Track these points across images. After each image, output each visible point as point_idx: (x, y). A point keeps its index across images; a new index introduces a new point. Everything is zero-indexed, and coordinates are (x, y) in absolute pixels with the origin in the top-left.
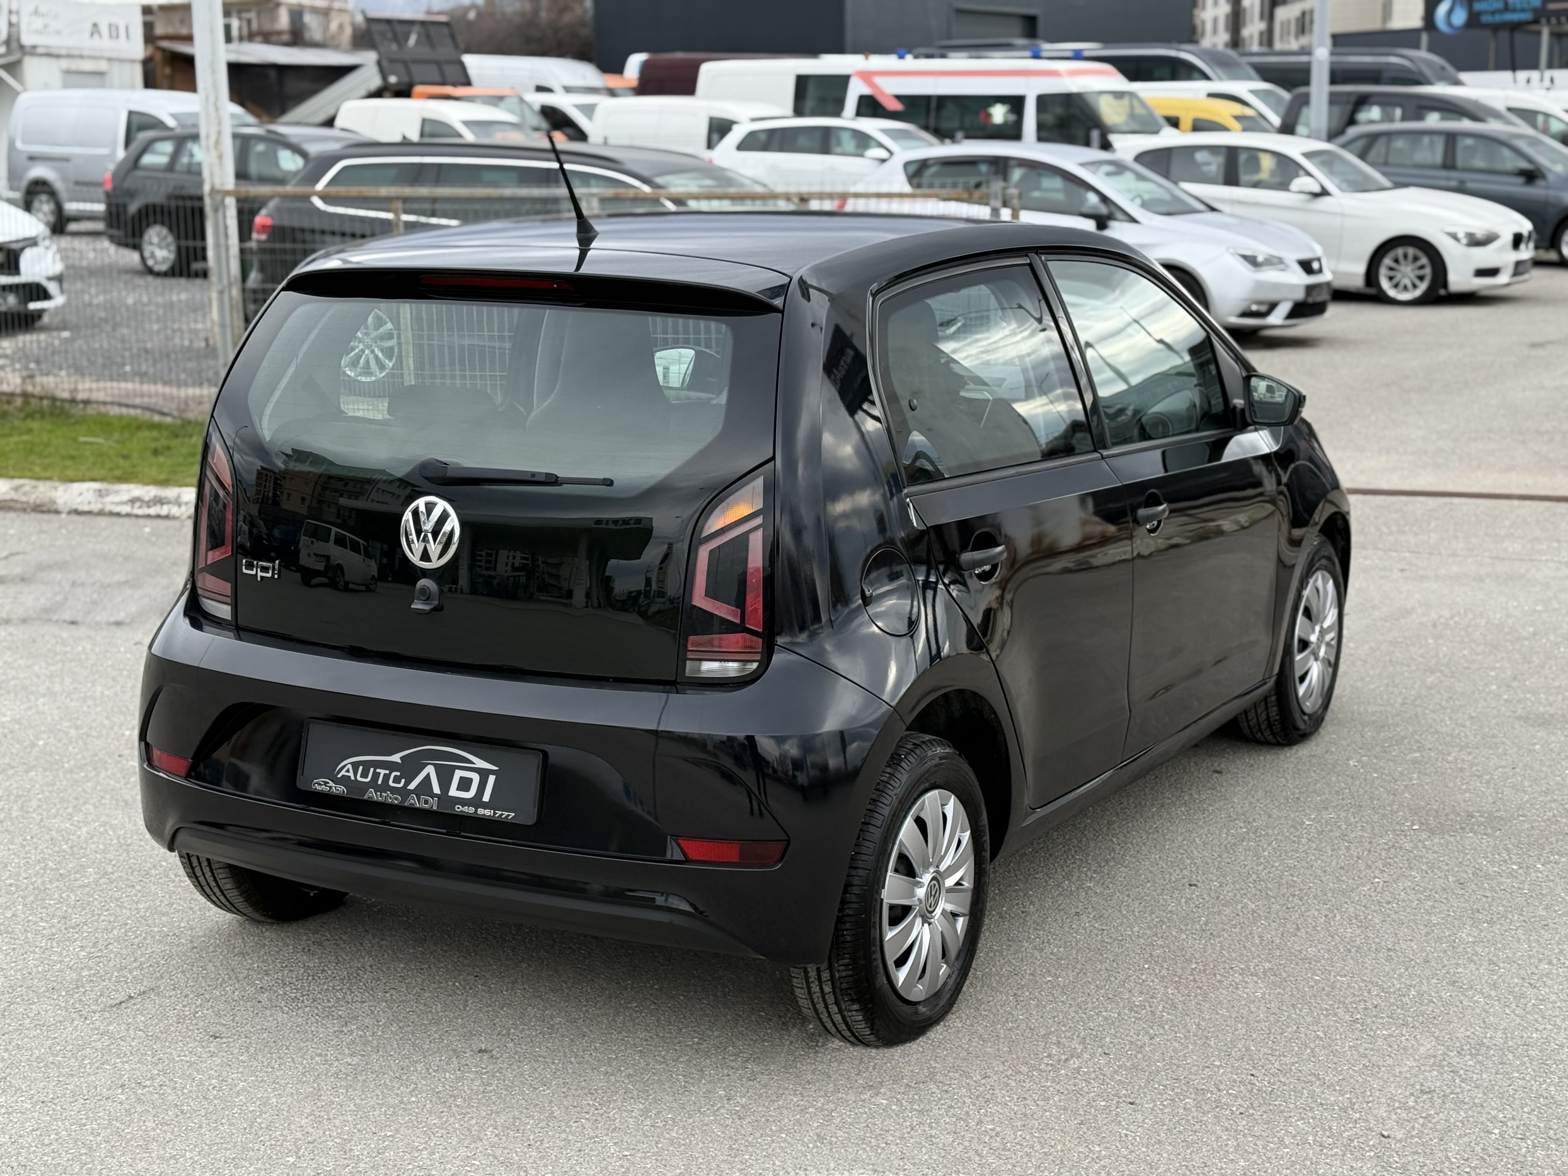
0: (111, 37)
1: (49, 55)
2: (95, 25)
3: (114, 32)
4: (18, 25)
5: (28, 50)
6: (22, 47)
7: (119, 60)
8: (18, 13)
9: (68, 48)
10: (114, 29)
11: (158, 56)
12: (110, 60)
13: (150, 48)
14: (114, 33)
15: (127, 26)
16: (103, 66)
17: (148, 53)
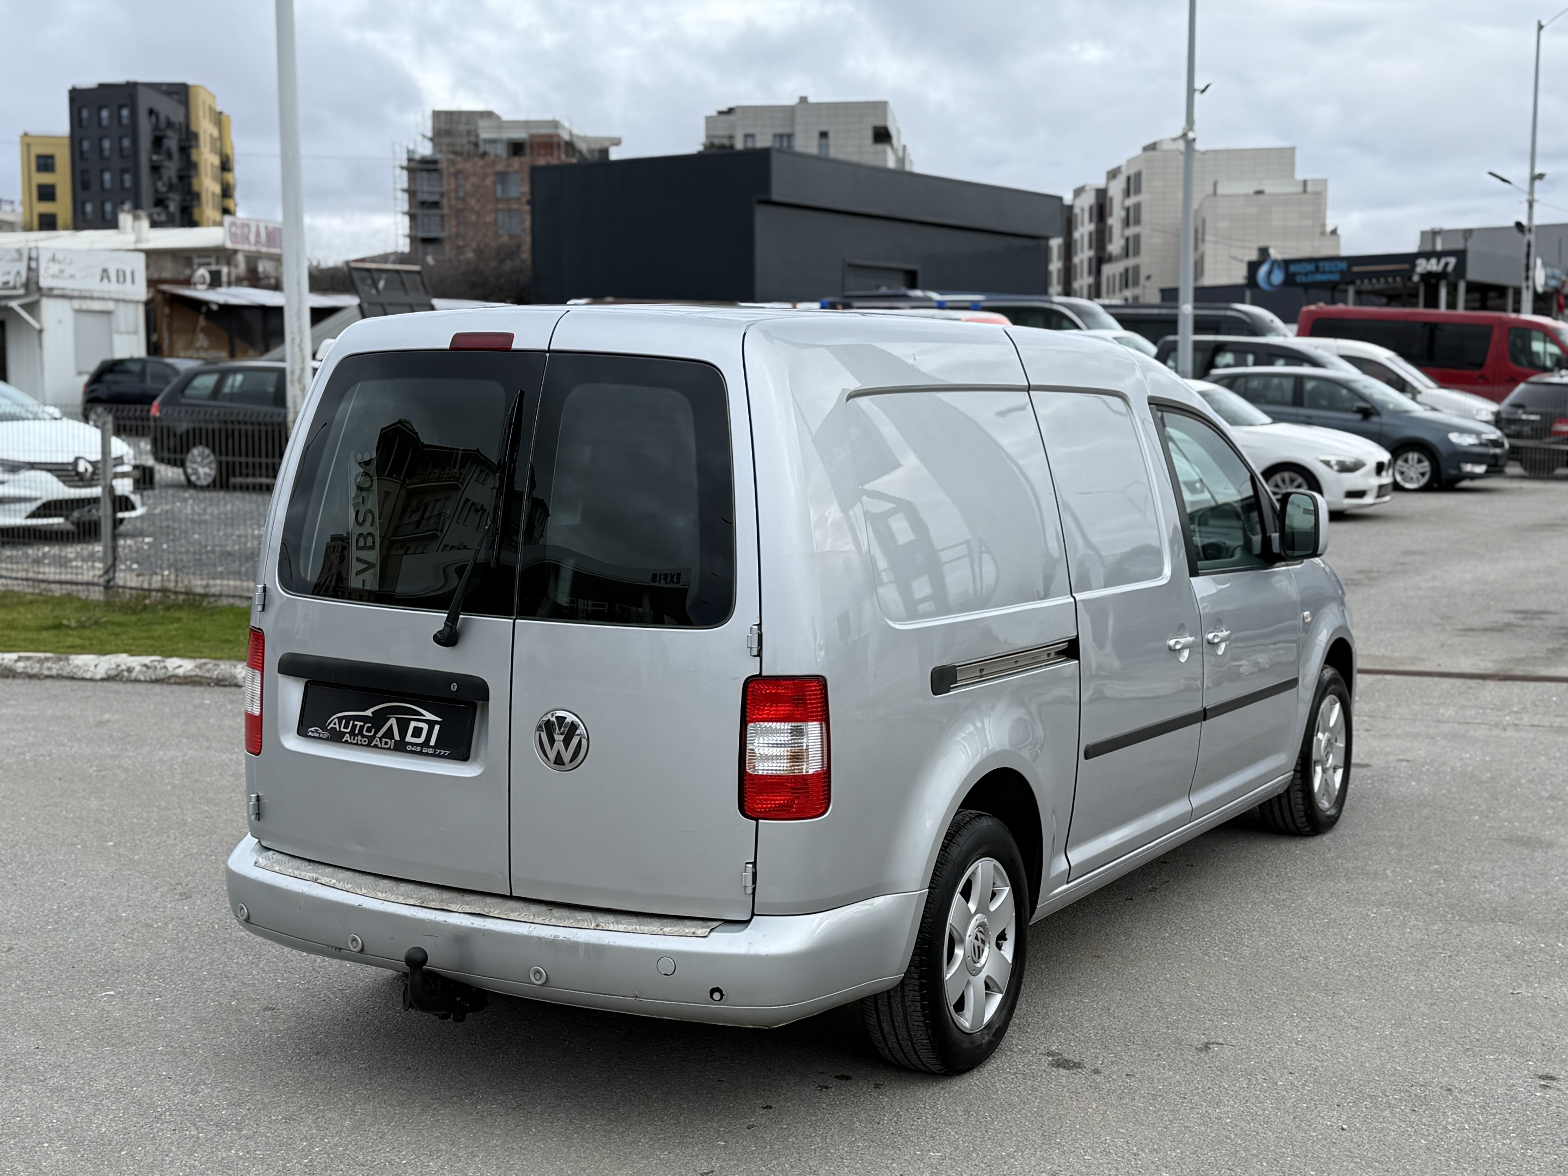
0: (118, 281)
1: (63, 297)
2: (105, 271)
3: (121, 276)
4: (37, 270)
5: (45, 292)
6: (39, 289)
7: (125, 301)
8: (37, 260)
9: (81, 291)
10: (121, 274)
11: (159, 298)
12: (117, 300)
13: (152, 290)
14: (121, 279)
15: (133, 273)
16: (110, 306)
17: (150, 295)
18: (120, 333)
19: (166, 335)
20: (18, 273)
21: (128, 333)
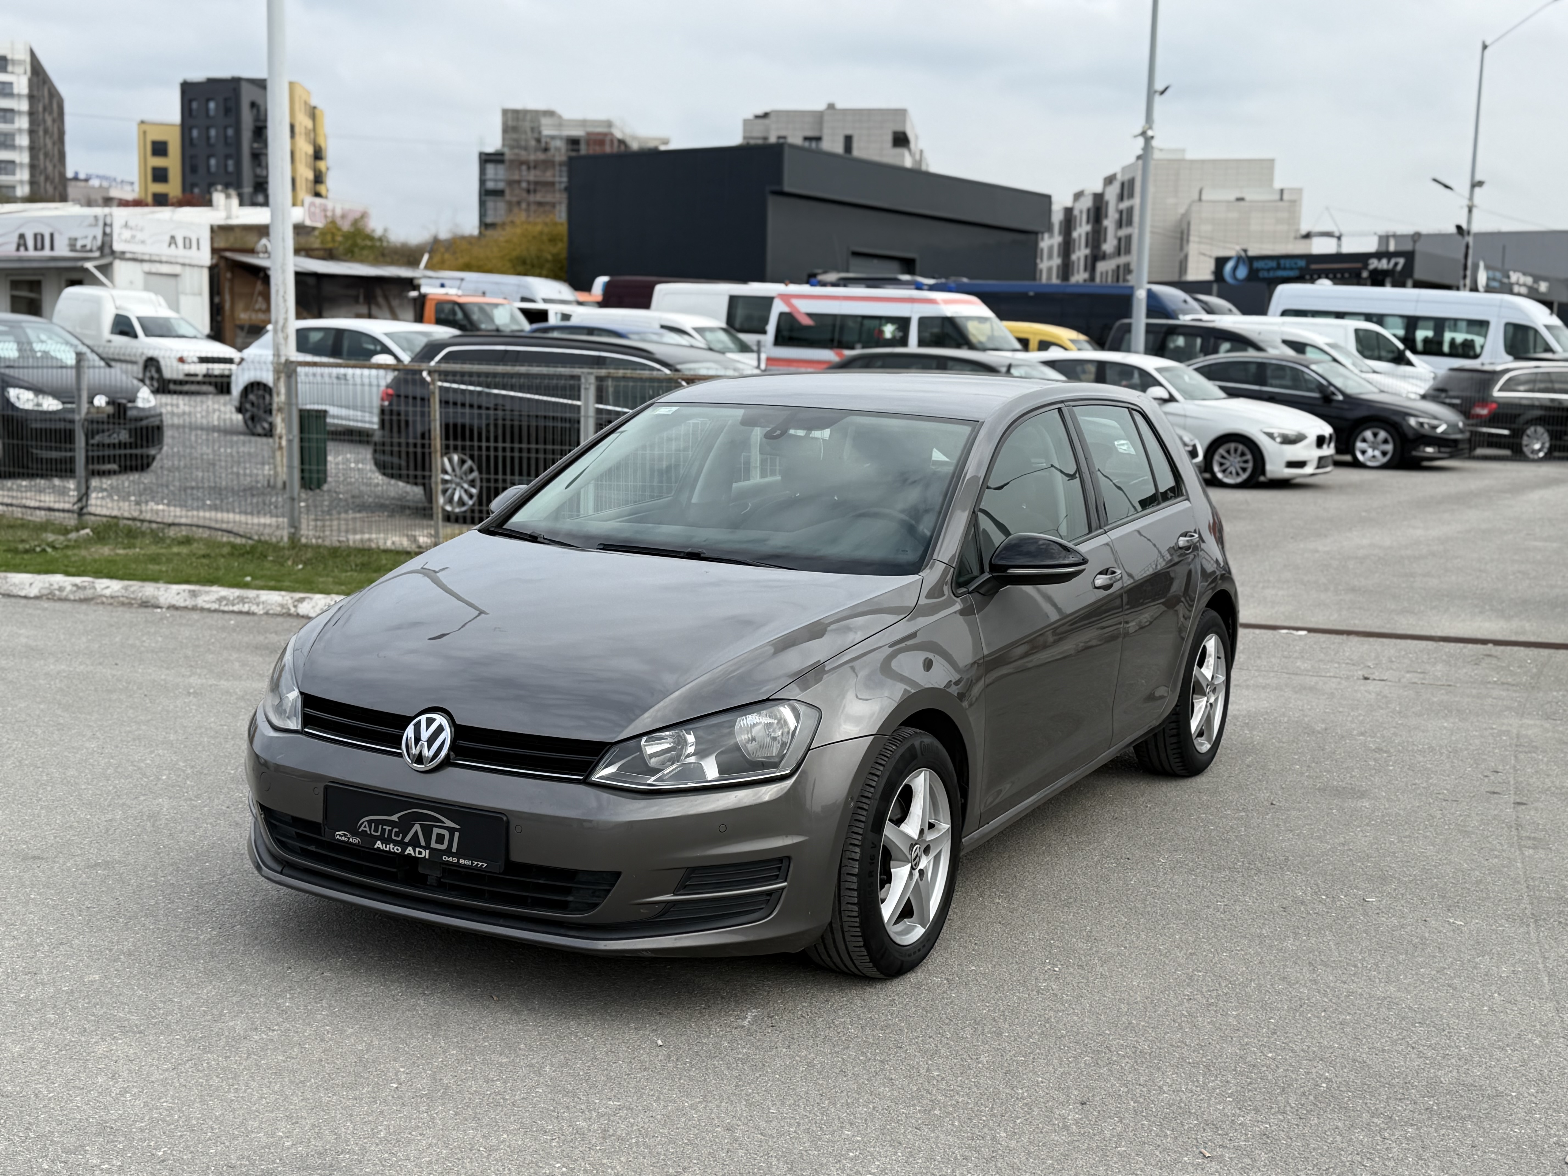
0: (185, 247)
1: (135, 259)
2: (173, 238)
4: (111, 235)
5: (118, 255)
6: (113, 252)
7: (191, 265)
8: (111, 225)
9: (150, 255)
10: (187, 242)
11: (222, 264)
12: (183, 265)
13: (216, 257)
14: (188, 246)
15: (198, 241)
16: (177, 269)
17: (215, 261)
18: (186, 294)
19: (227, 297)
20: (95, 238)
21: (194, 294)
